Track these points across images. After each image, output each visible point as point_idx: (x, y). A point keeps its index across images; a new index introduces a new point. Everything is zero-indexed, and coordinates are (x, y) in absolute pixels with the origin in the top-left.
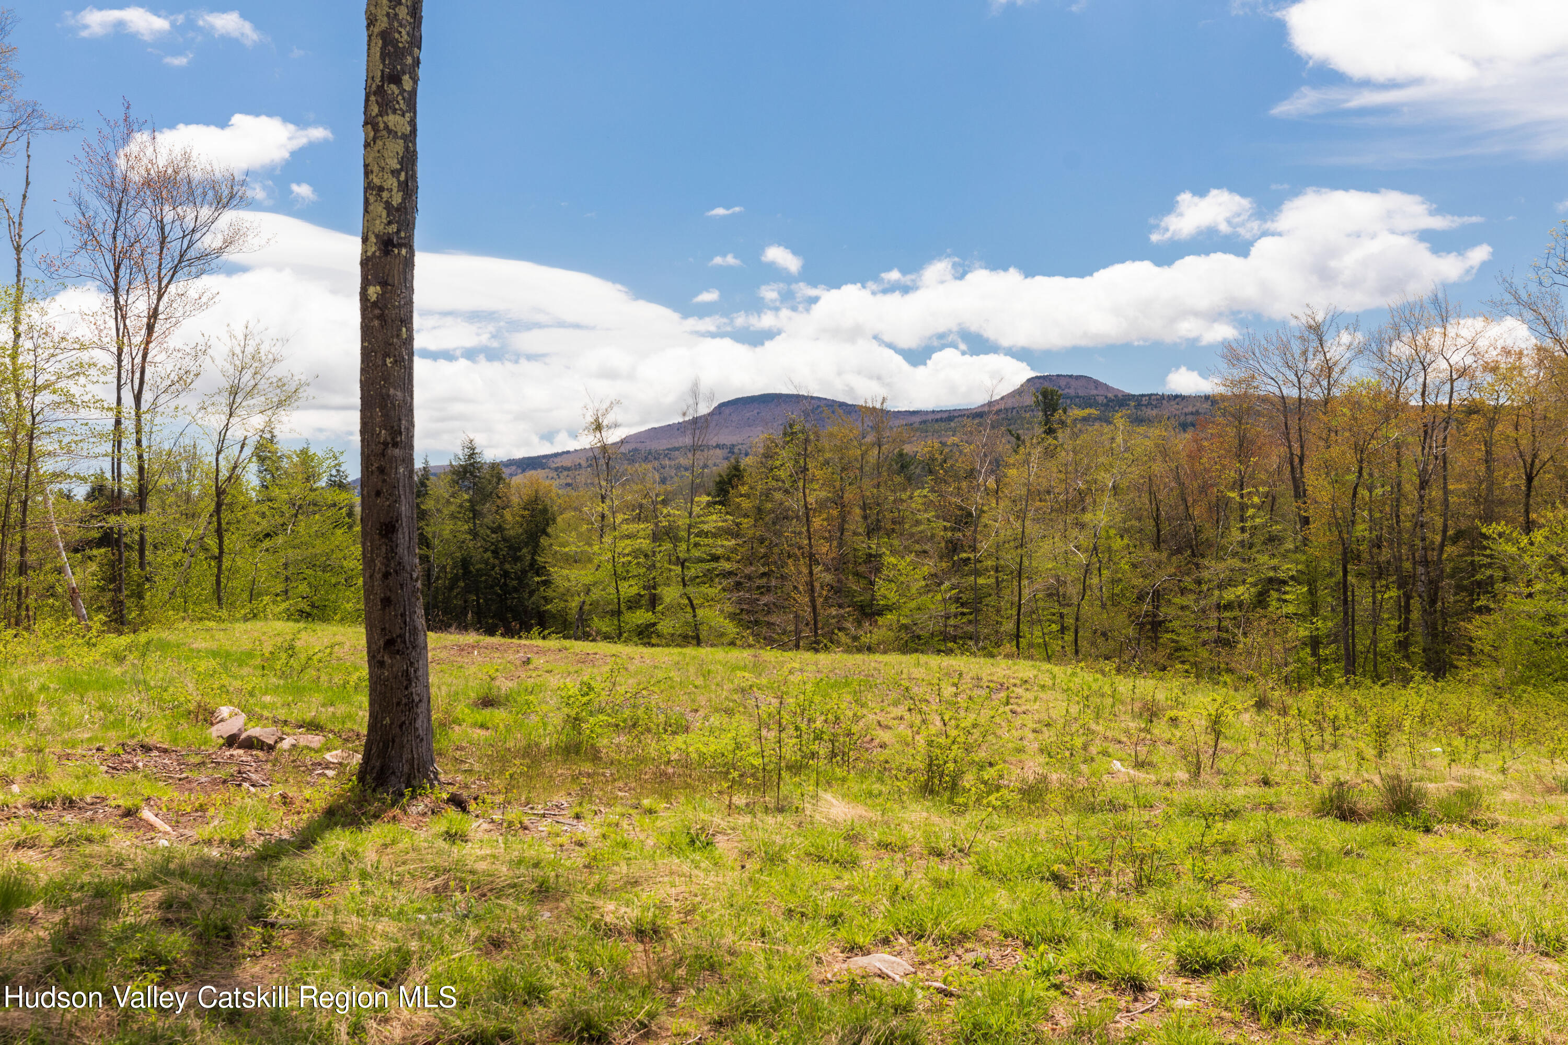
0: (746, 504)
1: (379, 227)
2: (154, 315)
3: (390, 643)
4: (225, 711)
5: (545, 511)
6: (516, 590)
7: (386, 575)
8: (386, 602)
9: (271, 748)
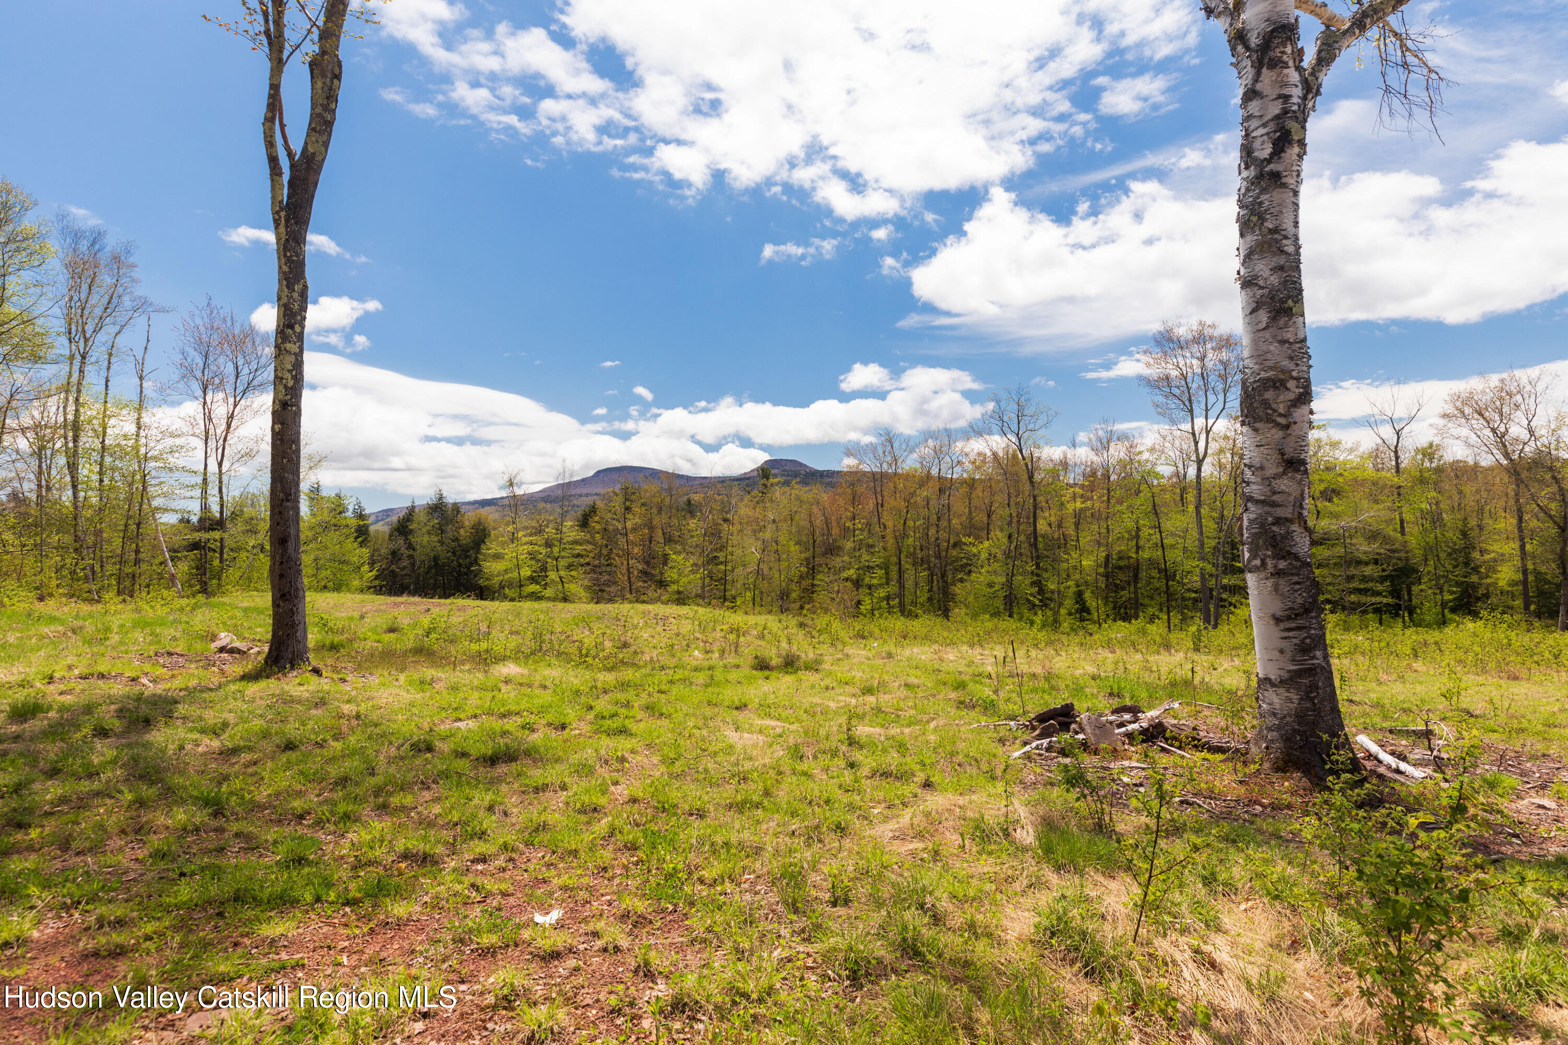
0: (598, 527)
1: (281, 397)
2: (231, 417)
3: (283, 596)
4: (223, 635)
5: (484, 530)
6: (466, 574)
7: (281, 563)
8: (281, 576)
9: (245, 652)
